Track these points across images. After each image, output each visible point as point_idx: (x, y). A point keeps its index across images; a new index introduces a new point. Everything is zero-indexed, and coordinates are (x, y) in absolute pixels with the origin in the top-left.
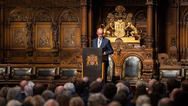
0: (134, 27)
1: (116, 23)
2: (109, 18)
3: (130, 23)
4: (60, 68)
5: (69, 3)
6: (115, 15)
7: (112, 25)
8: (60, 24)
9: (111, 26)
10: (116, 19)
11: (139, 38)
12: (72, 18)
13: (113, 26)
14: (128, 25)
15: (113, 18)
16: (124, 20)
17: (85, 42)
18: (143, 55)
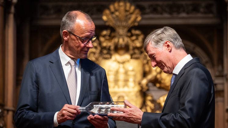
15: (96, 48)
16: (135, 53)
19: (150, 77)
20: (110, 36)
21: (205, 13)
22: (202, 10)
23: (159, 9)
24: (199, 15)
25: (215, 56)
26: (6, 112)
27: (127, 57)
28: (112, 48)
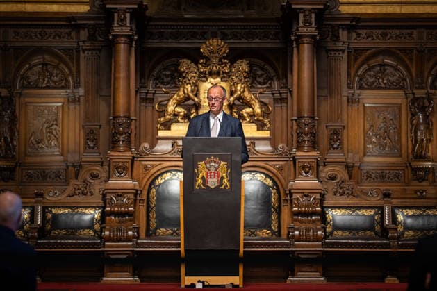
0: (252, 96)
1: (205, 86)
2: (184, 72)
4: (44, 209)
5: (47, 38)
6: (200, 66)
7: (192, 92)
8: (19, 95)
9: (191, 94)
10: (203, 77)
12: (52, 78)
13: (195, 92)
14: (236, 91)
15: (195, 73)
16: (224, 77)
17: (125, 133)
18: (281, 169)
19: (235, 96)
20: (205, 64)
21: (274, 39)
22: (271, 37)
23: (238, 35)
24: (269, 40)
25: (281, 73)
26: (131, 121)
27: (218, 79)
28: (207, 73)
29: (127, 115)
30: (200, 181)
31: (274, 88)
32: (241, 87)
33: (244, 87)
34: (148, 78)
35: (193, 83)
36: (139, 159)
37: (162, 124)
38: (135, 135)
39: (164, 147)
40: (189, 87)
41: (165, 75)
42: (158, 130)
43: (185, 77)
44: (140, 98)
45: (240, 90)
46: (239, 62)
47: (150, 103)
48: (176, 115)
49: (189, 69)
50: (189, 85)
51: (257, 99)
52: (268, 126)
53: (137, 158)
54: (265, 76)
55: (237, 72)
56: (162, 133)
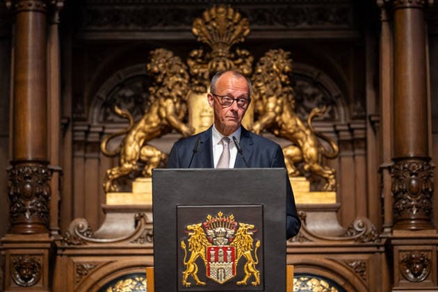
0: (299, 123)
2: (159, 73)
3: (279, 101)
6: (191, 63)
7: (176, 113)
9: (173, 119)
10: (199, 83)
11: (327, 180)
13: (182, 115)
14: (265, 111)
15: (182, 75)
17: (37, 195)
18: (361, 269)
19: (265, 120)
20: (202, 58)
21: (337, 22)
22: (331, 18)
23: (267, 15)
24: (328, 25)
25: (351, 89)
26: (49, 173)
28: (207, 75)
29: (40, 157)
30: (192, 268)
31: (339, 120)
32: (276, 104)
33: (282, 103)
34: (89, 105)
35: (178, 96)
36: (67, 252)
37: (114, 181)
38: (60, 203)
39: (120, 226)
40: (169, 105)
41: (124, 97)
42: (106, 193)
43: (161, 85)
44: (74, 142)
45: (274, 110)
46: (271, 53)
47: (93, 151)
48: (143, 162)
49: (170, 67)
50: (170, 101)
51: (308, 127)
52: (332, 182)
53: (64, 249)
54: (320, 97)
55: (268, 72)
56: (113, 199)
